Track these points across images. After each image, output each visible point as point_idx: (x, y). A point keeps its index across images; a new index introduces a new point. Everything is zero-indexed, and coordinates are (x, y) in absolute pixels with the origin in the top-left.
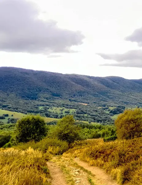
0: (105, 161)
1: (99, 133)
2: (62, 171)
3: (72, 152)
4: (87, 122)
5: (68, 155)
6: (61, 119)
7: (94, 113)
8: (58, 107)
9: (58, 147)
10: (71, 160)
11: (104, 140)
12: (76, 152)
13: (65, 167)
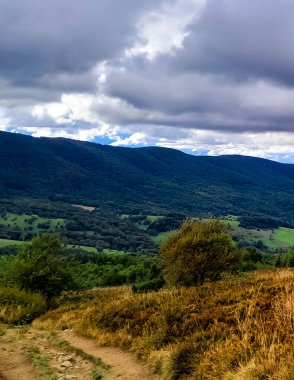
0: (134, 336)
1: (121, 273)
2: (29, 360)
3: (55, 319)
4: (94, 250)
5: (44, 324)
6: (30, 243)
7: (111, 230)
8: (20, 214)
9: (19, 307)
10: (53, 334)
11: (135, 290)
12: (65, 317)
13: (37, 351)
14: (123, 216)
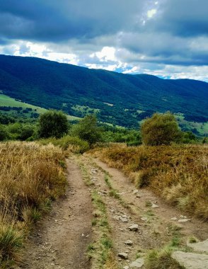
0: (124, 164)
2: (79, 168)
3: (92, 153)
4: (111, 125)
7: (120, 116)
8: (82, 105)
9: (78, 146)
10: (91, 159)
11: (128, 145)
12: (96, 153)
13: (83, 165)
14: (126, 110)
